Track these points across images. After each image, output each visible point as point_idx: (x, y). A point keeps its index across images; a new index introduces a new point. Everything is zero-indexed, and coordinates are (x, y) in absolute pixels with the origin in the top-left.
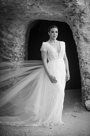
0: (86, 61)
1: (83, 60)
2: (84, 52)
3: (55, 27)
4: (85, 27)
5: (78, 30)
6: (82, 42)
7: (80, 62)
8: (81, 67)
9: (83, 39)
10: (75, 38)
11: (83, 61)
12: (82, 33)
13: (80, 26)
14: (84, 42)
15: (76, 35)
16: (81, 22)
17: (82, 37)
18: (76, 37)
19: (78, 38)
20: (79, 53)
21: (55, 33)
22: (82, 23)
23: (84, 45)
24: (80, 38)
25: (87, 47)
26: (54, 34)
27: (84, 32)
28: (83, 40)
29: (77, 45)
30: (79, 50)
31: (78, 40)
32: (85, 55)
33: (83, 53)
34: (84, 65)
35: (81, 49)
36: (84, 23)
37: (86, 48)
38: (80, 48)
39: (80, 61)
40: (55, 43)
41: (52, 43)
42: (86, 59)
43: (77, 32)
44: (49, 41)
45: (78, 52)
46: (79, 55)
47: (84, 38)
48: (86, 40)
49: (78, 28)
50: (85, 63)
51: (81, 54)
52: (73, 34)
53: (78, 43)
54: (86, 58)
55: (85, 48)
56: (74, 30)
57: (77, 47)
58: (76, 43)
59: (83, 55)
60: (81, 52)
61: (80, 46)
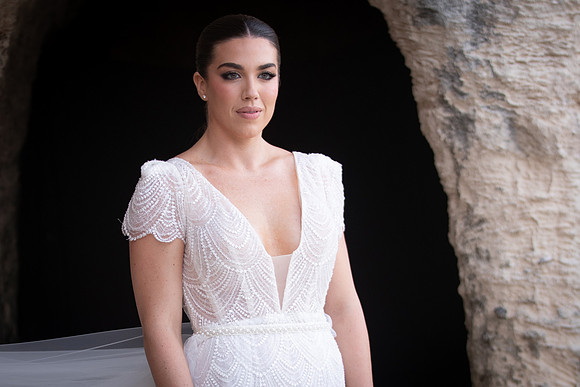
0: (528, 323)
1: (499, 315)
2: (510, 250)
3: (256, 33)
6: (497, 161)
7: (476, 334)
8: (486, 377)
9: (505, 133)
10: (434, 123)
11: (503, 328)
12: (492, 85)
13: (481, 20)
14: (509, 163)
15: (443, 102)
17: (499, 119)
18: (441, 113)
19: (463, 124)
20: (466, 257)
21: (256, 86)
23: (508, 190)
24: (479, 129)
25: (539, 200)
26: (246, 88)
27: (513, 73)
28: (502, 138)
29: (449, 185)
30: (472, 234)
31: (458, 144)
32: (519, 276)
33: (508, 256)
34: (511, 361)
35: (482, 221)
37: (533, 210)
38: (479, 211)
39: (478, 322)
40: (248, 164)
41: (223, 172)
42: (527, 311)
43: (455, 76)
44: (200, 150)
45: (460, 248)
46: (473, 276)
47: (513, 125)
48: (530, 142)
49: (463, 38)
50: (522, 344)
51: (483, 265)
52: (419, 92)
53: (458, 169)
54: (531, 303)
55: (524, 217)
56: (424, 55)
57: (452, 204)
58: (445, 166)
59: (507, 275)
60: (483, 247)
61: (473, 193)
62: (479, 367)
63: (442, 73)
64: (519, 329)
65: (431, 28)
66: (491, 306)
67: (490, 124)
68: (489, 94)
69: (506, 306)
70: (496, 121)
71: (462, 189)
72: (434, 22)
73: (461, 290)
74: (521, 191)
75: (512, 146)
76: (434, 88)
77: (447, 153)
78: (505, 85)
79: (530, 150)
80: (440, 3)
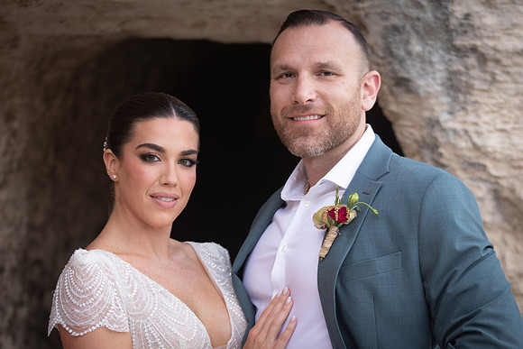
4: (498, 98)
5: (434, 123)
13: (456, 87)
16: (460, 52)
17: (482, 190)
22: (472, 60)
28: (487, 211)
36: (483, 59)
43: (434, 147)
47: (498, 196)
49: (440, 107)
63: (422, 144)
65: (407, 98)
68: (472, 166)
70: (480, 193)
72: (408, 91)
75: (498, 218)
78: (486, 155)
79: (515, 221)
80: (412, 71)
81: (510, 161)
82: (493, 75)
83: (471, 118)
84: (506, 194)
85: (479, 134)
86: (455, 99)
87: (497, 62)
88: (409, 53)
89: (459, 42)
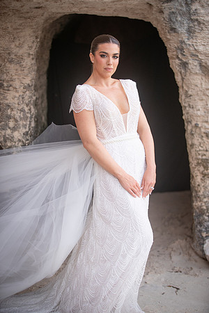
0: (206, 128)
1: (196, 126)
2: (200, 105)
4: (203, 35)
5: (182, 42)
6: (196, 77)
7: (188, 131)
8: (192, 145)
9: (198, 68)
10: (175, 65)
11: (198, 130)
12: (194, 52)
13: (190, 31)
14: (200, 77)
15: (178, 57)
18: (177, 61)
19: (185, 65)
20: (185, 107)
22: (196, 23)
23: (199, 86)
24: (190, 66)
27: (201, 48)
29: (179, 84)
30: (187, 100)
31: (183, 71)
32: (203, 114)
33: (199, 107)
34: (200, 140)
35: (191, 96)
36: (199, 23)
37: (207, 92)
38: (190, 93)
39: (189, 128)
42: (206, 124)
43: (182, 49)
45: (183, 104)
46: (188, 113)
47: (201, 65)
49: (185, 37)
50: (204, 135)
51: (191, 110)
52: (169, 54)
53: (183, 79)
54: (207, 122)
55: (204, 94)
56: (171, 43)
57: (180, 90)
58: (178, 78)
59: (199, 113)
60: (191, 104)
61: (188, 87)
62: (189, 142)
63: (178, 48)
64: (203, 130)
65: (174, 34)
66: (193, 123)
67: (193, 65)
68: (193, 55)
69: (198, 123)
70: (195, 64)
71: (184, 85)
72: (175, 32)
73: (184, 117)
74: (203, 86)
75: (201, 71)
76: (175, 53)
77: (179, 74)
78: (198, 52)
79: (206, 73)
80: (177, 26)
81: (205, 54)
82: (202, 28)
83: (195, 41)
84: (204, 64)
85: (197, 46)
86: (190, 35)
87: (204, 24)
88: (177, 20)
89: (192, 18)
